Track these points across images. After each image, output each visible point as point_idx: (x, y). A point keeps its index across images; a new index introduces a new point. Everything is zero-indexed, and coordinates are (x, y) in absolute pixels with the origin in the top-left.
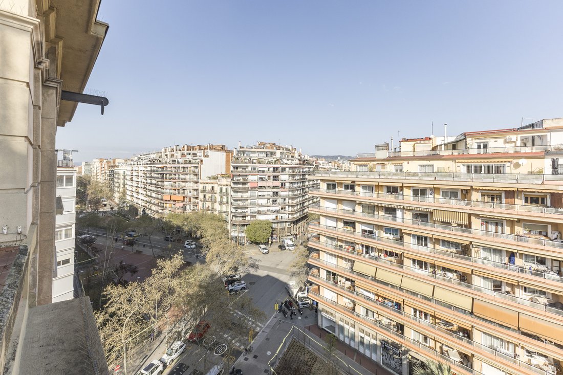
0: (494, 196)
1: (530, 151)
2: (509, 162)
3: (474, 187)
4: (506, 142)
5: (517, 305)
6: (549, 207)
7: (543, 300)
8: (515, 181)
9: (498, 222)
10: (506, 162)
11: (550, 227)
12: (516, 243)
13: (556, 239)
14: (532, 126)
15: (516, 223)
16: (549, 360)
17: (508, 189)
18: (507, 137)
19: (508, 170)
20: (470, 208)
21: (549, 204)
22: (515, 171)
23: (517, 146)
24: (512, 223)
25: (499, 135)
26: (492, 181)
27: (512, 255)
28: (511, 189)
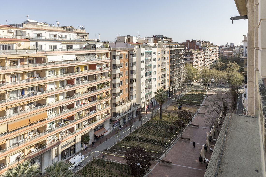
0: (14, 62)
1: (20, 38)
2: (16, 43)
3: (8, 58)
4: (9, 32)
5: (28, 113)
6: (35, 64)
7: (33, 106)
8: (25, 53)
9: (16, 76)
10: (14, 43)
11: (35, 72)
12: (28, 83)
13: (38, 77)
14: (16, 25)
15: (25, 74)
16: (35, 131)
17: (21, 57)
18: (9, 29)
19: (15, 48)
20: (6, 70)
21: (35, 62)
22: (19, 48)
23: (14, 35)
24: (23, 74)
25: (4, 28)
26: (16, 53)
27: (22, 91)
28: (23, 57)
